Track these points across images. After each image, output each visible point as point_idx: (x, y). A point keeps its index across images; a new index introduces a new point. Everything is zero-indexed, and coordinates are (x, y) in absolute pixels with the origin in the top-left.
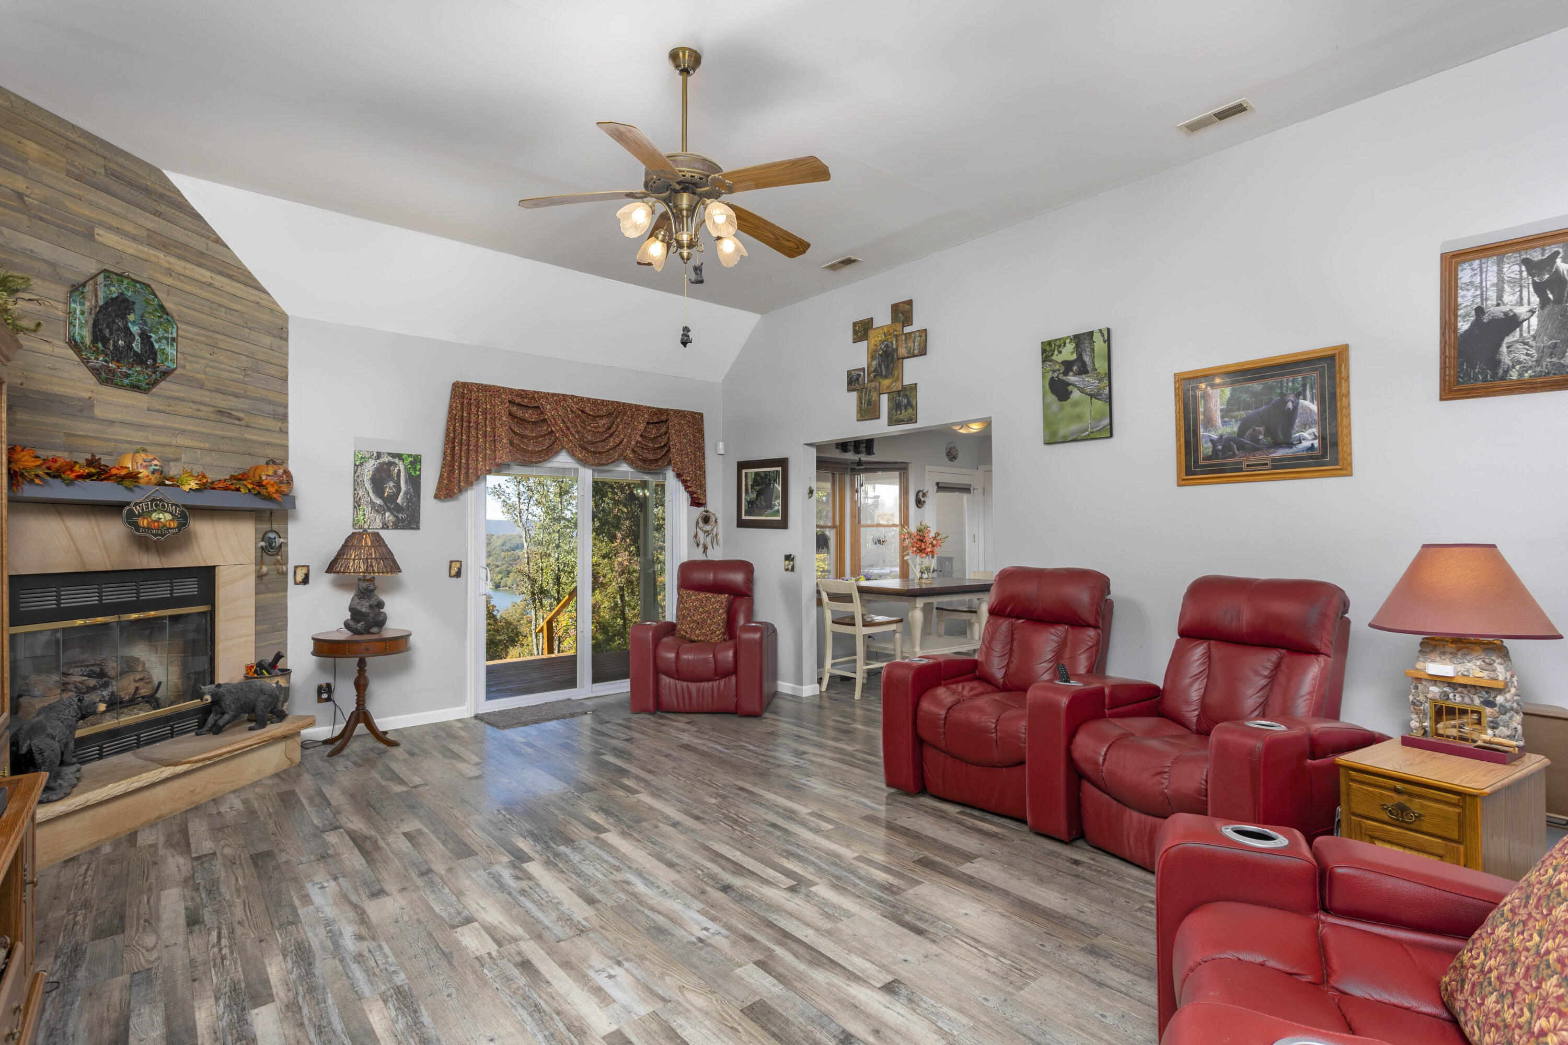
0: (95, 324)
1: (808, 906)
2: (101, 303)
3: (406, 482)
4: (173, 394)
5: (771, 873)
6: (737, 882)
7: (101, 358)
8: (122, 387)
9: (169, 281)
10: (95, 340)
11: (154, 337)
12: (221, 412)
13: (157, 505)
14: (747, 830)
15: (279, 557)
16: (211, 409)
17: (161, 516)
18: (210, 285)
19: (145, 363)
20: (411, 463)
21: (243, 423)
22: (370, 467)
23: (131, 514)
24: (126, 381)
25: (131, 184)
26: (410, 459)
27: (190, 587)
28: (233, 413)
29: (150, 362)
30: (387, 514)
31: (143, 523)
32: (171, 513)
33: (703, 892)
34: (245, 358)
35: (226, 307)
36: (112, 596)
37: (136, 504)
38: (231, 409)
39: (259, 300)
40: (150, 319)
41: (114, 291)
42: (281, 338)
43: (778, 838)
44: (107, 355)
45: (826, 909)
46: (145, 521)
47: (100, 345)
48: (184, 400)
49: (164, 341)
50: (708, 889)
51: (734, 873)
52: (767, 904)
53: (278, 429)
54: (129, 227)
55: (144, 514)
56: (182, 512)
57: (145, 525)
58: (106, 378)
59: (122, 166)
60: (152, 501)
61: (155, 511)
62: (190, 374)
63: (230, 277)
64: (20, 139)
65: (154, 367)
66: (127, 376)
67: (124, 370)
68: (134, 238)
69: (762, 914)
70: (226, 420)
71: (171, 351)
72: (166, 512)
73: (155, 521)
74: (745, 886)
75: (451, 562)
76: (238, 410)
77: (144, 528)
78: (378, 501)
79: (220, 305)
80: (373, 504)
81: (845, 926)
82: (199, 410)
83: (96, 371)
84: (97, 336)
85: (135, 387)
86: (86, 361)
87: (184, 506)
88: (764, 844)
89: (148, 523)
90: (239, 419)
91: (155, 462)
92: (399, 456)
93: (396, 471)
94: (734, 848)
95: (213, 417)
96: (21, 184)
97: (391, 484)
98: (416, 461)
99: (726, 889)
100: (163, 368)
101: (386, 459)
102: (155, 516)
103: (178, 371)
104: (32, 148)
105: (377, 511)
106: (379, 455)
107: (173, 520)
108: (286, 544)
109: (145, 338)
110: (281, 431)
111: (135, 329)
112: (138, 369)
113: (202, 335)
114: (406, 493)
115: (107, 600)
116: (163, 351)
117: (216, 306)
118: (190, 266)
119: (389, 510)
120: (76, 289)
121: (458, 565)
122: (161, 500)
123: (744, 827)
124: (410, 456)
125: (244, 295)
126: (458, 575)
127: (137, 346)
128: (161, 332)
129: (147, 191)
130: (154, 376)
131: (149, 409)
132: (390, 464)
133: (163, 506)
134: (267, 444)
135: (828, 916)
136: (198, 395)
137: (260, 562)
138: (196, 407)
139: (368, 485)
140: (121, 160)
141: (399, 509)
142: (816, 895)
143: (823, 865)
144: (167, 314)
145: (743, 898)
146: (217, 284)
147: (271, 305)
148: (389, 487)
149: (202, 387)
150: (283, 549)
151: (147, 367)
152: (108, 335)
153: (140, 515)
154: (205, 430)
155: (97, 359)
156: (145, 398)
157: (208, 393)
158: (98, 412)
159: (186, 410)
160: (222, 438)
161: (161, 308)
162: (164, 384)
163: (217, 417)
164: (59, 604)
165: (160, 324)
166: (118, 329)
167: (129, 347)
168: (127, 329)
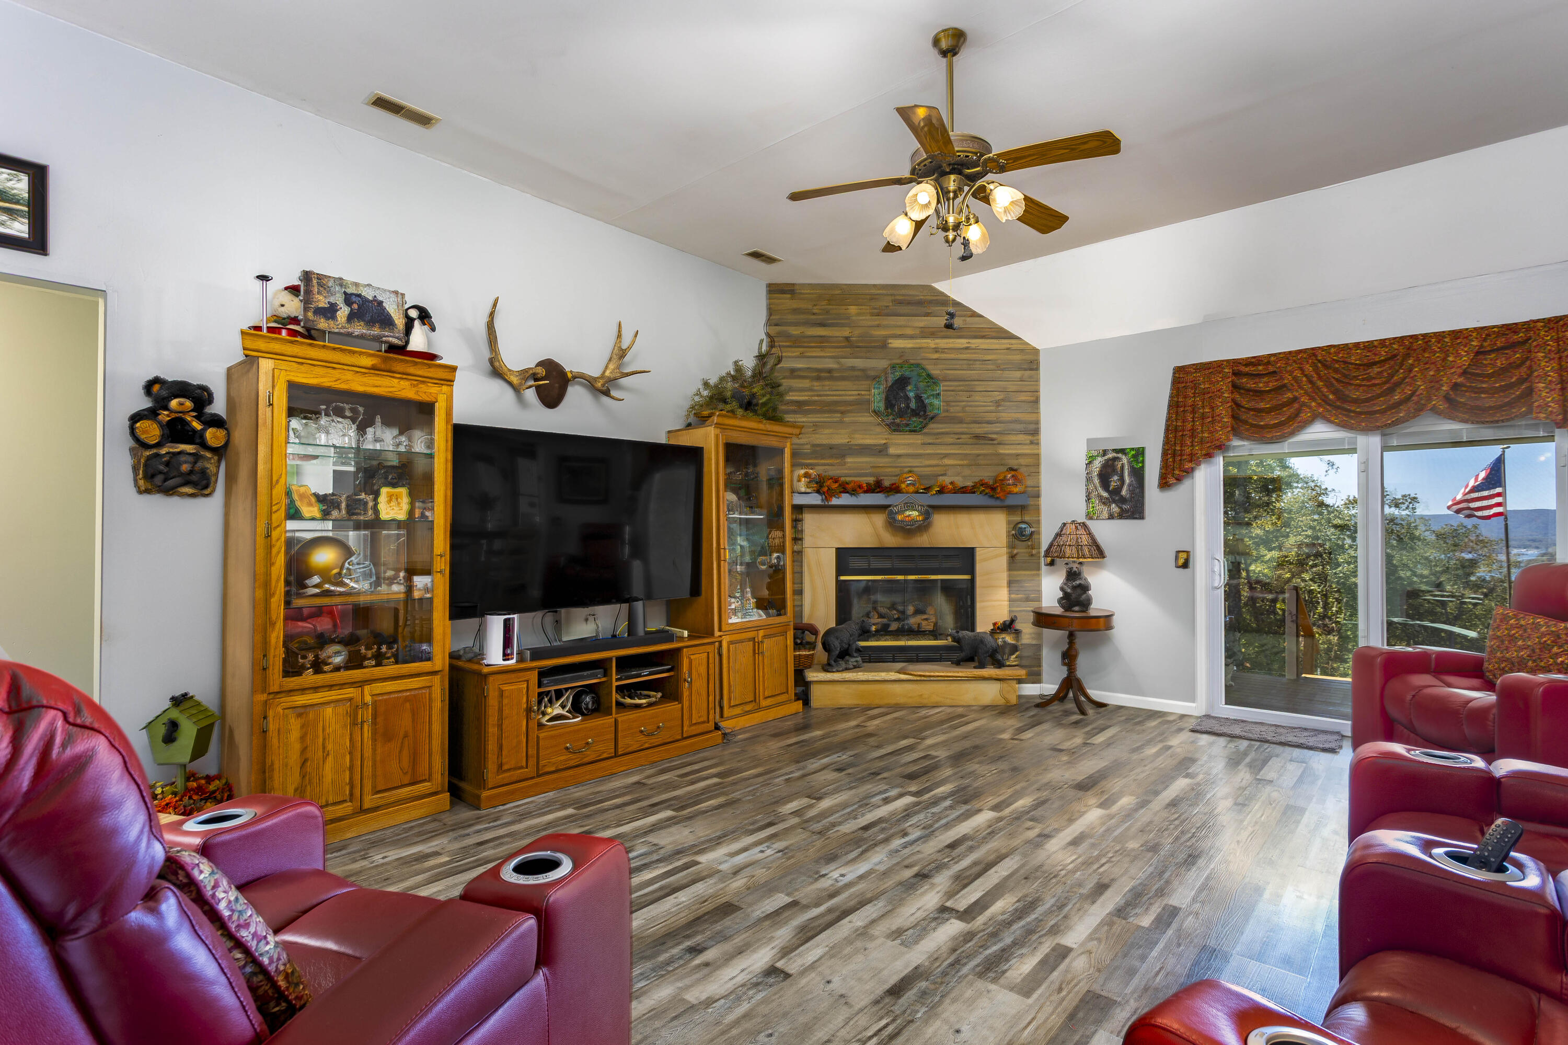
0: (887, 397)
2: (889, 384)
3: (1129, 475)
4: (940, 430)
7: (891, 417)
8: (905, 432)
9: (936, 356)
10: (886, 408)
11: (925, 396)
12: (976, 437)
13: (910, 506)
15: (1029, 543)
16: (969, 436)
17: (912, 512)
18: (967, 348)
19: (919, 414)
20: (1134, 456)
21: (995, 442)
22: (1098, 463)
23: (891, 513)
24: (907, 428)
25: (909, 303)
26: (1133, 452)
27: (955, 561)
28: (987, 435)
29: (922, 413)
30: (1114, 505)
31: (900, 517)
32: (919, 511)
34: (998, 393)
35: (979, 360)
37: (896, 506)
38: (986, 433)
39: (1009, 346)
40: (922, 385)
41: (898, 374)
42: (1031, 370)
44: (895, 414)
47: (890, 409)
48: (947, 433)
49: (932, 397)
53: (1028, 442)
54: (909, 331)
55: (901, 512)
56: (928, 510)
58: (895, 428)
59: (903, 295)
60: (907, 503)
61: (908, 510)
62: (953, 415)
63: (983, 337)
64: (846, 307)
65: (925, 416)
66: (907, 425)
67: (906, 421)
68: (912, 337)
70: (982, 441)
71: (936, 402)
72: (915, 510)
73: (907, 516)
75: (1178, 552)
76: (990, 433)
77: (900, 521)
78: (1105, 494)
79: (976, 360)
80: (1100, 497)
82: (959, 439)
83: (888, 426)
84: (889, 404)
85: (913, 431)
86: (882, 421)
89: (902, 517)
90: (992, 440)
91: (911, 479)
92: (1123, 451)
93: (1119, 466)
95: (971, 441)
96: (846, 332)
97: (1116, 478)
98: (1140, 453)
100: (930, 415)
101: (1111, 455)
102: (908, 513)
103: (942, 414)
104: (853, 309)
105: (1104, 503)
106: (1105, 452)
107: (919, 516)
108: (1039, 533)
109: (919, 398)
110: (1032, 443)
111: (911, 394)
112: (915, 418)
113: (961, 386)
114: (1129, 485)
116: (931, 404)
117: (971, 362)
118: (951, 340)
119: (1114, 501)
120: (874, 380)
121: (1184, 555)
122: (912, 503)
124: (1133, 449)
125: (997, 347)
126: (1185, 565)
127: (913, 405)
128: (929, 391)
129: (920, 303)
130: (925, 422)
131: (922, 444)
132: (1115, 459)
133: (914, 506)
134: (1018, 455)
136: (958, 428)
137: (1011, 546)
138: (957, 436)
139: (1096, 481)
140: (904, 292)
141: (1123, 500)
144: (932, 379)
147: (1021, 347)
148: (1114, 481)
149: (962, 422)
150: (1035, 536)
151: (920, 416)
152: (894, 403)
153: (896, 513)
154: (965, 452)
155: (889, 418)
156: (920, 437)
157: (965, 425)
158: (892, 451)
159: (949, 439)
160: (978, 455)
161: (929, 376)
162: (931, 426)
163: (974, 441)
164: (869, 566)
165: (928, 386)
166: (901, 397)
167: (908, 407)
168: (907, 396)
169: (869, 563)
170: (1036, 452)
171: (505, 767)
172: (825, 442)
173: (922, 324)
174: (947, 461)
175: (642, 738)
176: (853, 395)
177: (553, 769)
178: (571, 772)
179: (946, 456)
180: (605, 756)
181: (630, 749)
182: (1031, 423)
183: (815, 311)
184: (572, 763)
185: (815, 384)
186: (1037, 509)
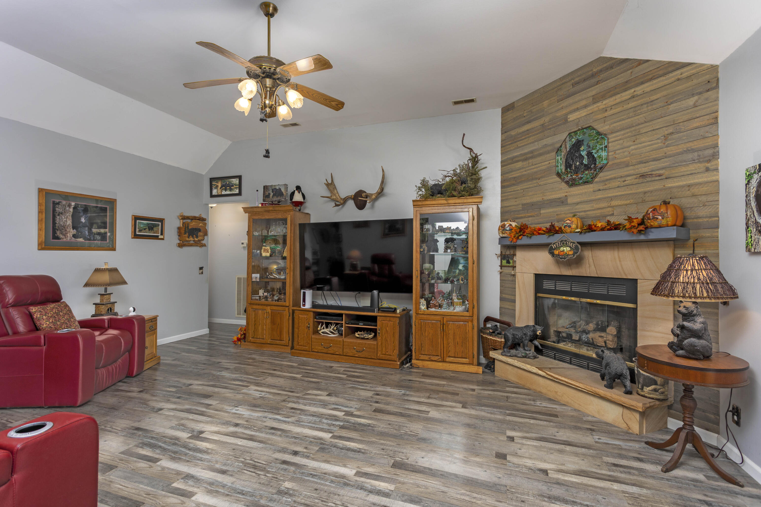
0: (566, 160)
1: (192, 427)
2: (568, 150)
4: (608, 177)
5: (216, 437)
6: (232, 429)
7: (569, 175)
8: (579, 185)
9: (604, 115)
10: (566, 169)
11: (594, 151)
12: (643, 176)
13: (563, 243)
14: (242, 462)
16: (634, 177)
17: (565, 249)
18: (634, 96)
19: (590, 168)
21: (663, 177)
23: (551, 248)
24: (581, 181)
27: (622, 291)
28: (653, 173)
29: (593, 166)
31: (556, 252)
32: (570, 247)
33: (247, 421)
35: (647, 103)
36: (576, 288)
37: (554, 243)
38: (652, 171)
40: (592, 143)
42: (710, 91)
43: (217, 462)
44: (572, 173)
45: (183, 427)
46: (557, 251)
47: (569, 169)
48: (615, 178)
49: (600, 151)
50: (245, 423)
51: (236, 432)
52: (214, 423)
53: (705, 170)
54: (584, 102)
55: (557, 248)
56: (576, 246)
57: (557, 253)
58: (572, 183)
60: (561, 242)
61: (562, 246)
62: (620, 162)
64: (542, 104)
65: (596, 168)
66: (582, 179)
67: (580, 176)
68: (585, 106)
69: (215, 419)
70: (648, 179)
71: (604, 154)
72: (567, 246)
73: (562, 251)
74: (228, 428)
76: (658, 170)
77: (556, 255)
79: (642, 105)
81: (174, 423)
82: (625, 181)
83: (567, 183)
84: (568, 166)
85: (586, 182)
86: (563, 180)
87: (578, 242)
88: (226, 454)
89: (559, 252)
90: (660, 175)
94: (244, 446)
95: (638, 181)
96: (542, 122)
99: (237, 425)
100: (600, 166)
102: (562, 249)
103: (610, 163)
107: (570, 251)
109: (590, 154)
110: (707, 170)
111: (584, 153)
112: (587, 172)
113: (627, 133)
115: (574, 289)
116: (600, 157)
120: (558, 150)
122: (566, 241)
123: (245, 464)
127: (585, 162)
128: (598, 146)
129: (593, 76)
130: (595, 173)
131: (594, 191)
133: (566, 243)
135: (183, 425)
136: (624, 172)
140: (581, 72)
142: (188, 432)
143: (183, 450)
144: (601, 135)
145: (227, 423)
146: (639, 93)
149: (627, 166)
151: (592, 169)
152: (571, 163)
153: (555, 249)
154: (630, 192)
155: (567, 177)
156: (591, 186)
157: (631, 168)
158: (570, 201)
159: (617, 183)
160: (645, 193)
161: (599, 133)
162: (601, 175)
163: (641, 180)
164: (555, 288)
165: (598, 142)
166: (577, 157)
167: (582, 163)
168: (581, 155)
169: (555, 286)
170: (714, 178)
171: (300, 344)
172: (528, 201)
173: (594, 93)
174: (614, 203)
175: (354, 351)
176: (546, 165)
177: (317, 351)
178: (321, 354)
179: (612, 198)
180: (337, 353)
181: (348, 354)
182: (707, 148)
183: (525, 115)
184: (324, 351)
185: (525, 163)
186: (716, 240)
